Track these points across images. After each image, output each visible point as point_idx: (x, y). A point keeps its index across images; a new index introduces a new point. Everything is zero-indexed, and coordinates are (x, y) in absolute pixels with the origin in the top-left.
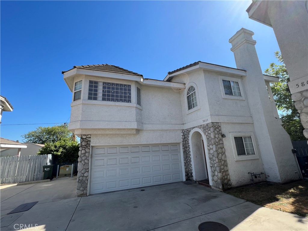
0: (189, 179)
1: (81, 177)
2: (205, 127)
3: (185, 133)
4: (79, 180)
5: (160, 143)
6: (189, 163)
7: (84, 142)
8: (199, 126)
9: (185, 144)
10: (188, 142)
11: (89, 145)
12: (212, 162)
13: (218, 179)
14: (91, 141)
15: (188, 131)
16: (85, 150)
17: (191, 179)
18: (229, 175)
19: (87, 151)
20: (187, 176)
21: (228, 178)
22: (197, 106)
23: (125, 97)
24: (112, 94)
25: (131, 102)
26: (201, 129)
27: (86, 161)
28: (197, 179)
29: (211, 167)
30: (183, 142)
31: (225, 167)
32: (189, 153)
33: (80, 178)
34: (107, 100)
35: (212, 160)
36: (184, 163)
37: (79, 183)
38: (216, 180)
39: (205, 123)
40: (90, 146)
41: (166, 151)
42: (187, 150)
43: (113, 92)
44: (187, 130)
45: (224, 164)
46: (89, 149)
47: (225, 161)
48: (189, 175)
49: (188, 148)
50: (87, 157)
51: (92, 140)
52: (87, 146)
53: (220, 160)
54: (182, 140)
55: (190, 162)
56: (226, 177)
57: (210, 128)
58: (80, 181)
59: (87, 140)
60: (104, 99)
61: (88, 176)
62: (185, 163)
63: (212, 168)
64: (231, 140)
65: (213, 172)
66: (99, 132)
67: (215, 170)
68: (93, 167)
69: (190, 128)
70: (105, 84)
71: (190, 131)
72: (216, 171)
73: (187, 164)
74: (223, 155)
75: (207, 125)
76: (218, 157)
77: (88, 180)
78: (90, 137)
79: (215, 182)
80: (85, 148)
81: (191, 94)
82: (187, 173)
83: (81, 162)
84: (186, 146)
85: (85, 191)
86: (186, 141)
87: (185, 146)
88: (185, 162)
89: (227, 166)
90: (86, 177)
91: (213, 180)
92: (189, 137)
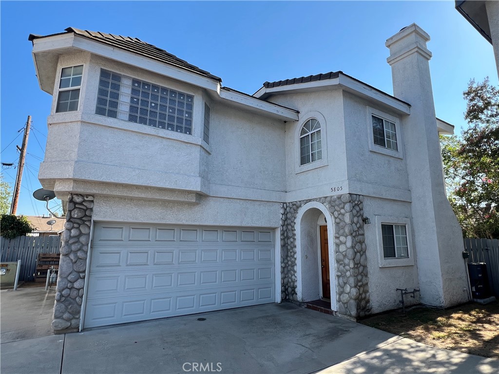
0: (287, 298)
1: (67, 290)
2: (334, 201)
3: (288, 209)
4: (61, 296)
5: (239, 225)
6: (290, 267)
7: (76, 211)
8: (320, 198)
9: (286, 230)
10: (293, 227)
11: (89, 218)
12: (341, 267)
13: (351, 298)
14: (94, 209)
15: (296, 206)
16: (78, 228)
17: (291, 298)
18: (368, 291)
19: (83, 231)
20: (285, 292)
21: (367, 298)
22: (320, 158)
23: (180, 120)
24: (153, 110)
25: (190, 134)
26: (325, 204)
27: (80, 254)
28: (304, 299)
29: (338, 276)
30: (283, 226)
31: (364, 278)
32: (292, 248)
33: (63, 293)
34: (141, 123)
35: (341, 264)
36: (281, 267)
37: (62, 302)
38: (345, 301)
39: (336, 194)
40: (91, 221)
41: (249, 243)
42: (289, 243)
43: (153, 105)
44: (293, 205)
45: (362, 272)
46: (89, 227)
47: (365, 267)
48: (288, 290)
49: (292, 240)
50: (83, 245)
51: (96, 207)
52: (84, 221)
53: (357, 265)
54: (281, 222)
55: (293, 266)
56: (363, 296)
57: (345, 203)
58: (63, 299)
59: (85, 208)
60: (132, 119)
61: (83, 288)
62: (283, 268)
63: (341, 278)
64: (377, 229)
65: (341, 287)
66: (117, 192)
67: (345, 282)
68: (93, 269)
69: (300, 201)
70: (136, 85)
71: (300, 206)
72: (348, 285)
73: (286, 269)
74: (362, 255)
75: (339, 197)
76: (354, 259)
77: (82, 297)
78: (92, 201)
79: (344, 304)
80: (77, 223)
81: (310, 133)
82: (285, 287)
83: (66, 255)
84: (287, 234)
85: (73, 322)
86: (288, 225)
87: (285, 235)
88: (283, 265)
89: (366, 276)
90: (79, 290)
91: (339, 301)
92: (295, 218)
